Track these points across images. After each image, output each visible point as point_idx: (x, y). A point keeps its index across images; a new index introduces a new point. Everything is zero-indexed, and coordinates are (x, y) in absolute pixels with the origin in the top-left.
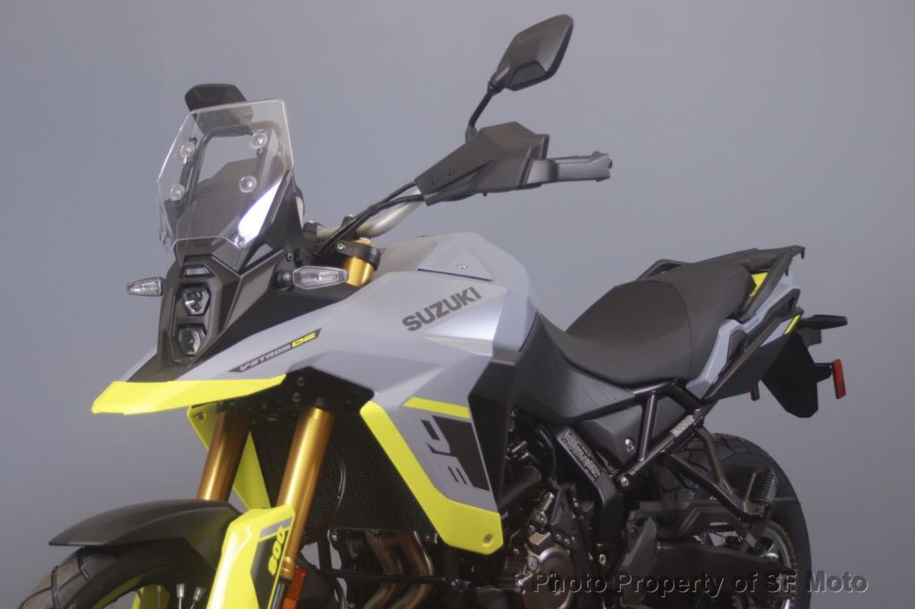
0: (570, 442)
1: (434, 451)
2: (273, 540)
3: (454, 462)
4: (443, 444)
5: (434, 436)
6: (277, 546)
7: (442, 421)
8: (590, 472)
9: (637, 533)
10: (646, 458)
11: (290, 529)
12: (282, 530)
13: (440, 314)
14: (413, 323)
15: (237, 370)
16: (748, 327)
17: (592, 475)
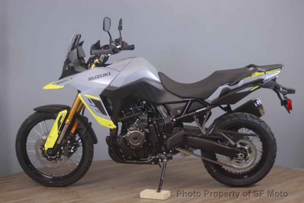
0: (161, 109)
1: (91, 105)
2: (62, 116)
3: (97, 108)
4: (93, 104)
5: (91, 102)
6: (63, 117)
7: (93, 100)
8: (164, 116)
9: (176, 133)
10: (183, 116)
11: (66, 115)
12: (64, 115)
13: (98, 78)
14: (90, 79)
15: (57, 84)
16: (232, 88)
17: (164, 117)
